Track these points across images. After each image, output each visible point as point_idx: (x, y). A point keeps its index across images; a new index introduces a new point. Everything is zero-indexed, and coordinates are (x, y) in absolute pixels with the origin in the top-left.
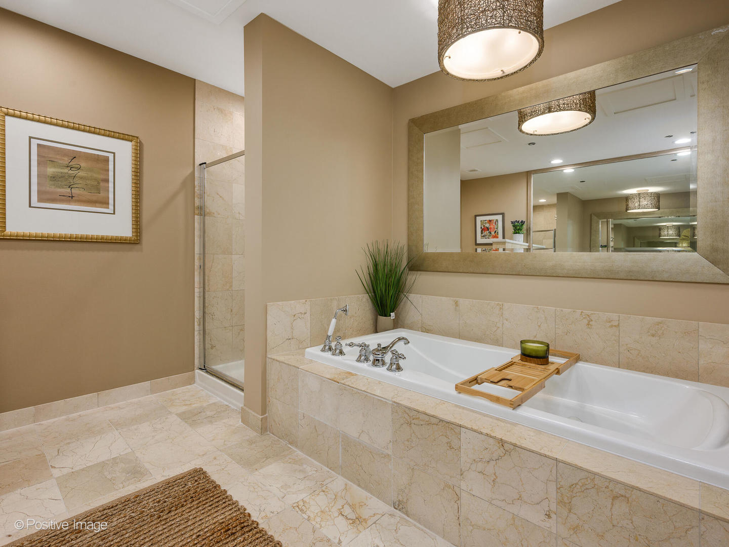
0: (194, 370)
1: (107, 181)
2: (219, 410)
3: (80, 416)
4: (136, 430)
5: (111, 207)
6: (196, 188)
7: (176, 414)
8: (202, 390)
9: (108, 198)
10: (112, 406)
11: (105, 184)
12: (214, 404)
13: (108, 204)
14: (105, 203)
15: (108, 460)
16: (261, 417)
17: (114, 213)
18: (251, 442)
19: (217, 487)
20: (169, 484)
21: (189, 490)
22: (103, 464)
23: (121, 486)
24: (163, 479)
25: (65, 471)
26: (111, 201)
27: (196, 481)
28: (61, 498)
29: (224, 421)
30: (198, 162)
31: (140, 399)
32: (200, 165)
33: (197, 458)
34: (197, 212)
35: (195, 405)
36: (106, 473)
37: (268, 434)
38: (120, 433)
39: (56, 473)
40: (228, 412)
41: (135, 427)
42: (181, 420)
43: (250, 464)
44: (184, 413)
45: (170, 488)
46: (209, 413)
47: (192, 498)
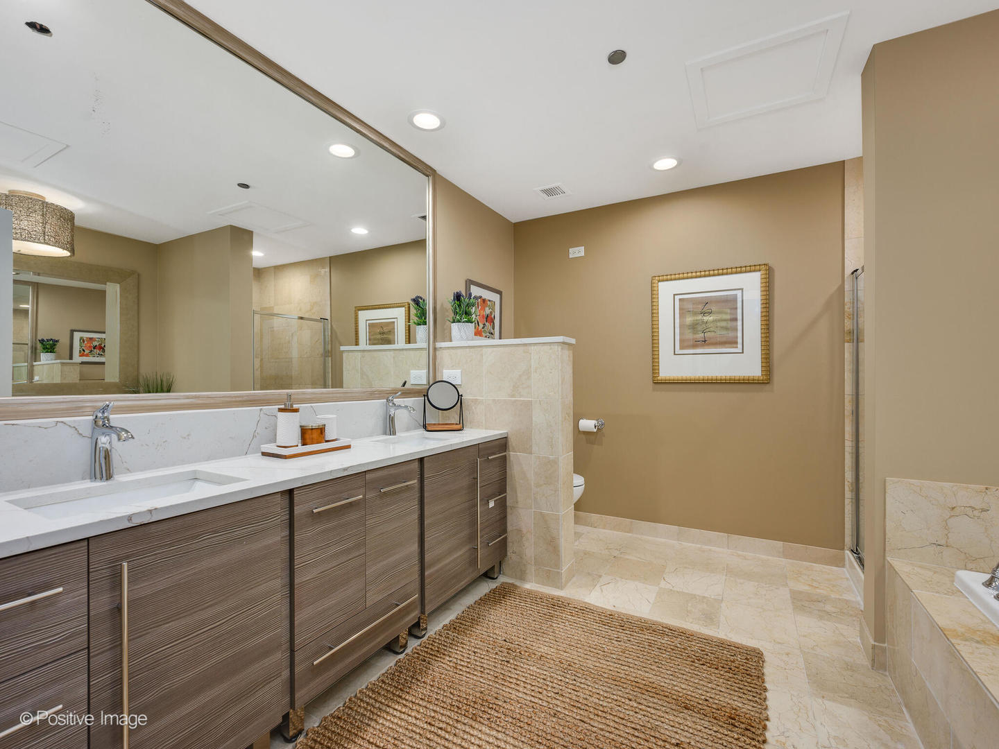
0: (843, 549)
1: (736, 320)
2: (845, 611)
3: (710, 550)
4: (741, 584)
5: (740, 346)
6: (846, 307)
7: (790, 590)
8: (847, 579)
9: (737, 337)
10: (740, 553)
11: (734, 323)
12: (847, 601)
13: (736, 343)
14: (733, 343)
15: (698, 595)
16: (873, 643)
17: (743, 353)
18: (850, 667)
19: (761, 677)
20: (722, 645)
21: (733, 662)
22: (693, 597)
23: (691, 620)
24: (724, 638)
25: (668, 586)
26: (740, 341)
27: (747, 659)
28: (652, 602)
29: (839, 626)
30: (848, 271)
31: (770, 558)
32: (853, 273)
33: (770, 642)
34: (847, 338)
35: (822, 591)
36: (690, 605)
37: (886, 676)
38: (726, 580)
39: (663, 584)
40: (854, 619)
41: (742, 581)
42: (789, 598)
43: (821, 685)
44: (801, 593)
45: (721, 648)
46: (828, 608)
47: (731, 669)
